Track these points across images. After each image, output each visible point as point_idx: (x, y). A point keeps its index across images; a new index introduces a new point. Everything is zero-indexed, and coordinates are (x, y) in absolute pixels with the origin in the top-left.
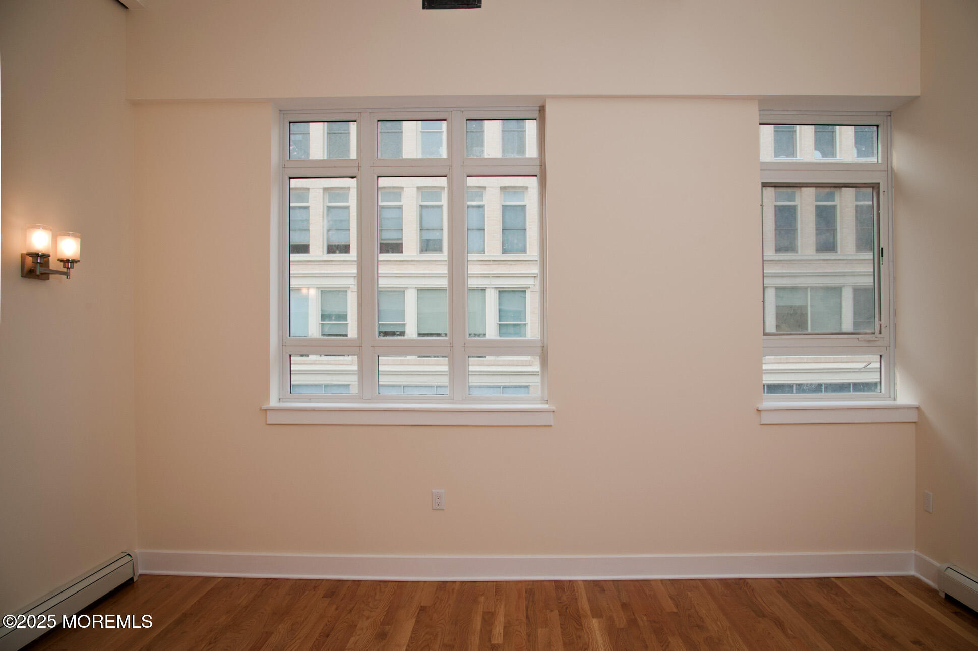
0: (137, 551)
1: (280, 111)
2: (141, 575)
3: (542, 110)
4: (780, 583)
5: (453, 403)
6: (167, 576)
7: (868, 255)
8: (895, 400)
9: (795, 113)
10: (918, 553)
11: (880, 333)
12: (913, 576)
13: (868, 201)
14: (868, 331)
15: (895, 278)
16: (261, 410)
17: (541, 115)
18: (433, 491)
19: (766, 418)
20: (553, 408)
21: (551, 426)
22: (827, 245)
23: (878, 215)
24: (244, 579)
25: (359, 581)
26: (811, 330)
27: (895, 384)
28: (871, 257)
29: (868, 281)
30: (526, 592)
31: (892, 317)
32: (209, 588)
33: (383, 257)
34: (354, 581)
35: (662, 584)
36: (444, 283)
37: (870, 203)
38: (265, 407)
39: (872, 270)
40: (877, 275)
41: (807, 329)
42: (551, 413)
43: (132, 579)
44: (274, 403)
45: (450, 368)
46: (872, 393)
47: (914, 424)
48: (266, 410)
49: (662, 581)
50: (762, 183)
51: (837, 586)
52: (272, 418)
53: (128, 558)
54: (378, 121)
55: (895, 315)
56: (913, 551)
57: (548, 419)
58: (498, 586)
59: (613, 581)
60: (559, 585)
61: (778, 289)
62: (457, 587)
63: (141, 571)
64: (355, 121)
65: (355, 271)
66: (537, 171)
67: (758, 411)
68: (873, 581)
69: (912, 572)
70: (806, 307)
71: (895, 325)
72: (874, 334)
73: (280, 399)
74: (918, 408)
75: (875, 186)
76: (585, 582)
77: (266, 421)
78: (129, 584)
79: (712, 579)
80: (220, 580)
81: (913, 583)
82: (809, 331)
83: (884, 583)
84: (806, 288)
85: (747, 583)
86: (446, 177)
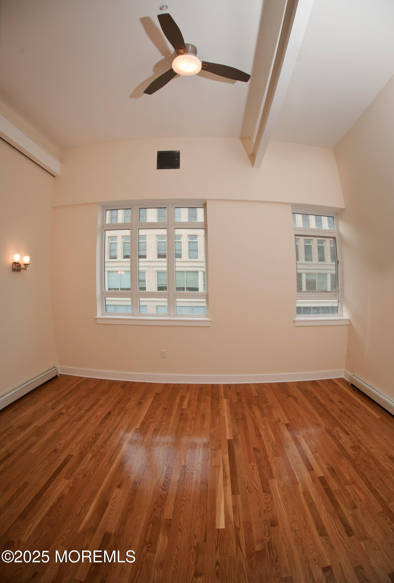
0: (58, 366)
1: (103, 206)
2: (60, 374)
3: (205, 205)
4: (298, 383)
5: (169, 317)
6: (68, 375)
7: (334, 263)
8: (342, 316)
9: (305, 210)
10: (345, 370)
11: (338, 292)
12: (343, 378)
13: (333, 245)
14: (334, 291)
15: (343, 272)
16: (94, 318)
17: (205, 206)
18: (162, 351)
19: (297, 324)
20: (211, 320)
21: (210, 327)
22: (322, 259)
23: (336, 248)
24: (93, 378)
25: (135, 382)
26: (318, 290)
27: (343, 311)
28: (335, 264)
29: (334, 272)
30: (199, 388)
31: (342, 286)
32: (81, 381)
33: (140, 260)
34: (133, 382)
35: (254, 385)
36: (165, 269)
37: (333, 246)
38: (95, 317)
39: (335, 268)
40: (337, 269)
41: (316, 290)
42: (210, 322)
43: (57, 375)
44: (99, 315)
45: (168, 303)
46: (335, 314)
47: (348, 326)
48: (96, 319)
49: (254, 384)
50: (295, 234)
51: (318, 384)
52: (98, 322)
53: (55, 369)
54: (139, 208)
55: (343, 285)
56: (344, 370)
57: (209, 324)
58: (188, 386)
59: (235, 384)
60: (213, 386)
61: (306, 273)
62: (172, 386)
63: (60, 373)
64: (130, 209)
65: (130, 265)
66: (203, 227)
67: (294, 321)
68: (330, 381)
69: (342, 376)
70: (316, 280)
71: (343, 289)
72: (336, 292)
73: (102, 314)
74: (349, 320)
75: (334, 238)
76: (224, 385)
77: (96, 322)
78: (56, 377)
79: (274, 383)
80: (85, 378)
81: (342, 380)
82: (317, 291)
83: (333, 381)
84: (316, 274)
85: (286, 384)
86: (166, 229)
